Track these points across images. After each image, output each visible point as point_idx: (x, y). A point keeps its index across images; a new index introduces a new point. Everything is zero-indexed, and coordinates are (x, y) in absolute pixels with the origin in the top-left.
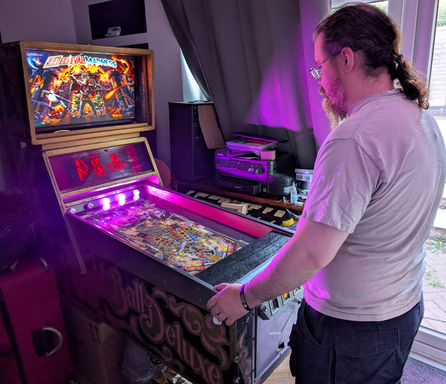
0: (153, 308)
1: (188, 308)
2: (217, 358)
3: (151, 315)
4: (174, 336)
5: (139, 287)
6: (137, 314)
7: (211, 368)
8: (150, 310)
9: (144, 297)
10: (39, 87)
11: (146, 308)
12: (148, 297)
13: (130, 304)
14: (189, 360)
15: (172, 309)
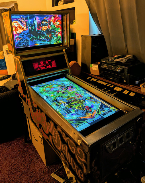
0: (57, 135)
1: (70, 140)
2: (82, 167)
3: (57, 138)
4: (65, 150)
5: (52, 124)
6: (52, 135)
7: (80, 171)
8: (56, 135)
9: (54, 129)
11: (55, 134)
12: (55, 130)
13: (49, 130)
14: (71, 163)
15: (64, 138)
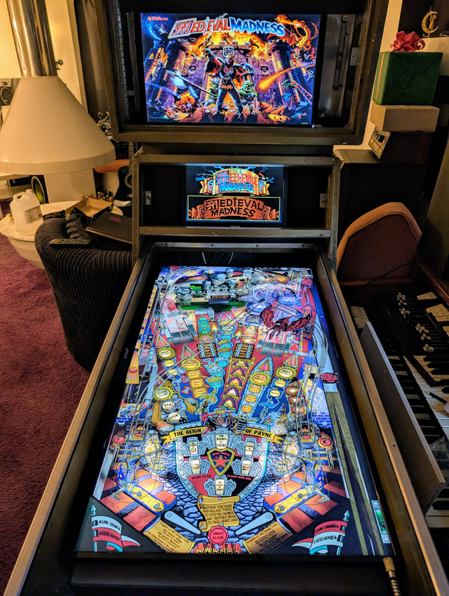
10: (162, 65)
